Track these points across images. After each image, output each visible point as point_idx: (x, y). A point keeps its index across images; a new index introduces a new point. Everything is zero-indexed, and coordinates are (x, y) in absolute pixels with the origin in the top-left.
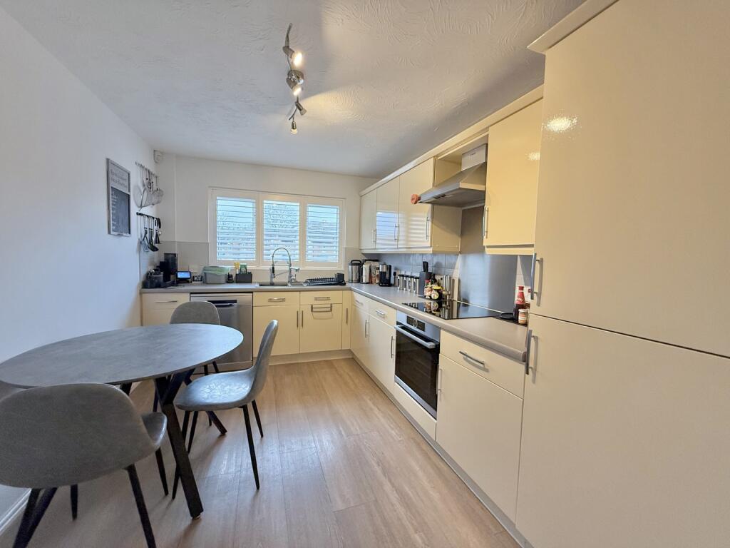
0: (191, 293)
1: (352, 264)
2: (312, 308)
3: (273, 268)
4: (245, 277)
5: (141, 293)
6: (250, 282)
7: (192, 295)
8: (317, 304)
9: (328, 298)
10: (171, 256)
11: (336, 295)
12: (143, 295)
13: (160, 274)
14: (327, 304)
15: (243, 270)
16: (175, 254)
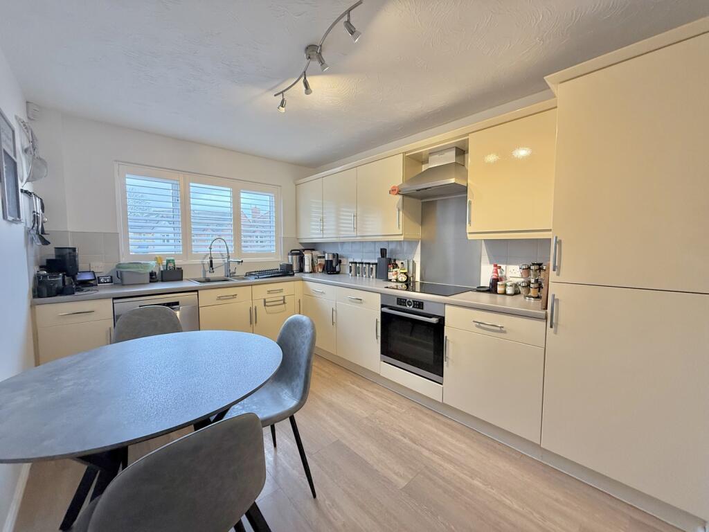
0: (114, 299)
1: (292, 254)
2: (265, 302)
3: (211, 261)
4: (172, 274)
5: (32, 306)
6: (181, 279)
7: (115, 301)
8: (269, 298)
9: (281, 291)
10: (68, 251)
11: (287, 287)
12: (37, 307)
13: (58, 277)
14: (279, 296)
15: (171, 265)
16: (74, 249)
